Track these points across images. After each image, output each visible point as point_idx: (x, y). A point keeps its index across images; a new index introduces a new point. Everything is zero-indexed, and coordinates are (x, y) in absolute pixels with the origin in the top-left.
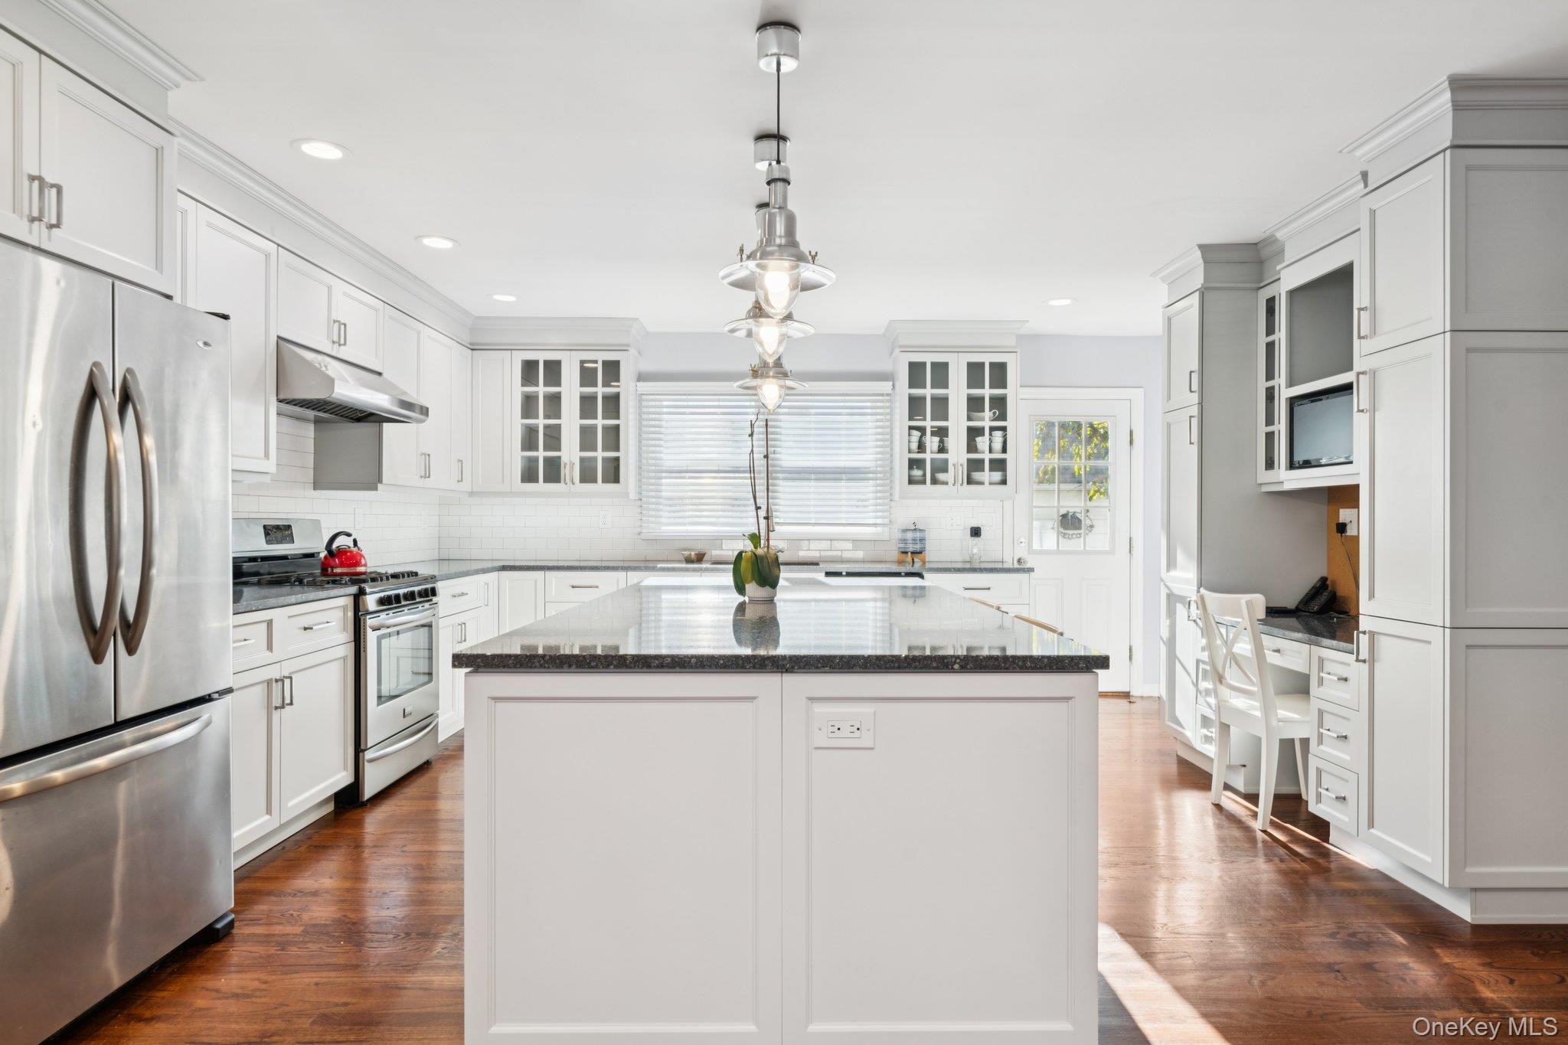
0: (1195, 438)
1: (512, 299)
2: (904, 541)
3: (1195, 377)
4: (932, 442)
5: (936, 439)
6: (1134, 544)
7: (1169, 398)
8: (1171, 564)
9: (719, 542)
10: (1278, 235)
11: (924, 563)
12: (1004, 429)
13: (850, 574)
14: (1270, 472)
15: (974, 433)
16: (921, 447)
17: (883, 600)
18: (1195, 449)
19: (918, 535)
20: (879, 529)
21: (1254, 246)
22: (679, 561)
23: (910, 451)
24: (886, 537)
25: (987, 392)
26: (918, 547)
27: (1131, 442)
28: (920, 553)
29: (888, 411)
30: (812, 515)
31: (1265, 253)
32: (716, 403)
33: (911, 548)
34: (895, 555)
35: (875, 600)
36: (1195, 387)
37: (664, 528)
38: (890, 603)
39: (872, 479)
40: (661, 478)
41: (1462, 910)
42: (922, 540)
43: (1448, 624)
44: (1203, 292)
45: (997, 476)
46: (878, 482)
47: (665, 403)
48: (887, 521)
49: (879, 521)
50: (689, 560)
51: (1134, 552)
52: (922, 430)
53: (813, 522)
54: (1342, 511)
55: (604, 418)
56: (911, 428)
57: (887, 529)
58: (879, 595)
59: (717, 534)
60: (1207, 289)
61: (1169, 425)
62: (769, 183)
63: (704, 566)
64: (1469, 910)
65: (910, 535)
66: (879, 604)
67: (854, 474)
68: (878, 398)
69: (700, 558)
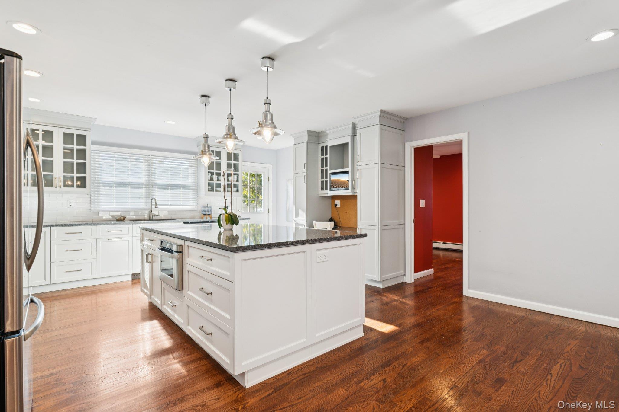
0: (306, 182)
1: (38, 101)
2: (204, 210)
3: (306, 165)
4: (215, 177)
5: (217, 176)
6: (270, 211)
7: (295, 170)
8: (297, 215)
9: (129, 212)
10: (327, 132)
11: (211, 218)
12: (237, 174)
13: (192, 223)
14: (322, 191)
15: (229, 175)
16: (212, 179)
17: (195, 232)
18: (306, 184)
19: (209, 209)
20: (194, 207)
21: (318, 133)
22: (115, 221)
23: (208, 180)
24: (196, 209)
25: (233, 162)
26: (209, 213)
27: (269, 180)
28: (210, 214)
29: (196, 165)
30: (169, 202)
31: (320, 135)
32: (114, 156)
33: (207, 213)
34: (200, 215)
35: (192, 232)
36: (306, 168)
37: (102, 207)
38: (198, 233)
39: (191, 189)
40: (100, 186)
41: (381, 286)
42: (211, 210)
43: (379, 225)
44: (308, 143)
45: (235, 189)
46: (193, 190)
47: (101, 155)
48: (196, 204)
49: (193, 204)
50: (118, 220)
51: (270, 213)
52: (212, 173)
53: (169, 204)
54: (335, 201)
55: (77, 159)
56: (209, 172)
57: (196, 207)
58: (194, 230)
59: (129, 209)
60: (308, 142)
61: (295, 177)
62: (264, 104)
63: (125, 222)
64: (382, 285)
65: (207, 209)
66: (193, 233)
67: (185, 187)
68: (192, 160)
69: (124, 219)
